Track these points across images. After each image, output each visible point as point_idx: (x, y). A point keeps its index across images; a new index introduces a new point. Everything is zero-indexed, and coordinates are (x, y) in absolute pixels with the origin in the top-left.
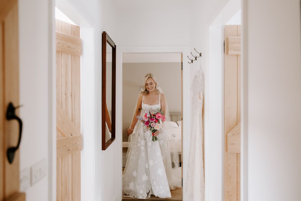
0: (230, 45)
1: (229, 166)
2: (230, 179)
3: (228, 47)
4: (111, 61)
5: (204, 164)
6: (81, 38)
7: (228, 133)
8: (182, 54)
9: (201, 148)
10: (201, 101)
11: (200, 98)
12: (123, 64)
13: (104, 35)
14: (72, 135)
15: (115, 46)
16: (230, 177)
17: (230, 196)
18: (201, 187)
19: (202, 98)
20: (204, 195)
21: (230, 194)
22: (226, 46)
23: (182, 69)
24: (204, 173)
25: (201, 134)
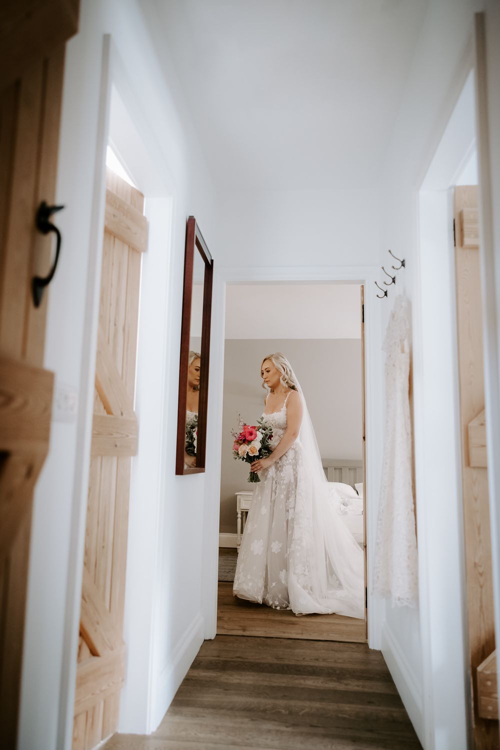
0: (466, 226)
1: (476, 499)
2: (479, 533)
3: (462, 230)
4: (200, 335)
5: (415, 503)
6: (144, 214)
7: (469, 422)
8: (363, 286)
9: (409, 466)
10: (405, 358)
11: (403, 351)
12: (226, 341)
13: (191, 224)
14: (122, 414)
15: (212, 261)
16: (479, 528)
17: (481, 574)
18: (409, 558)
19: (407, 350)
20: (417, 578)
21: (481, 570)
22: (458, 229)
23: (363, 321)
24: (416, 525)
25: (408, 434)
